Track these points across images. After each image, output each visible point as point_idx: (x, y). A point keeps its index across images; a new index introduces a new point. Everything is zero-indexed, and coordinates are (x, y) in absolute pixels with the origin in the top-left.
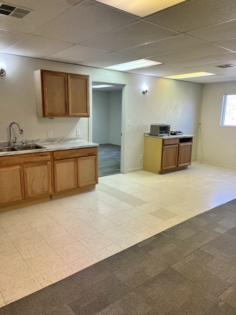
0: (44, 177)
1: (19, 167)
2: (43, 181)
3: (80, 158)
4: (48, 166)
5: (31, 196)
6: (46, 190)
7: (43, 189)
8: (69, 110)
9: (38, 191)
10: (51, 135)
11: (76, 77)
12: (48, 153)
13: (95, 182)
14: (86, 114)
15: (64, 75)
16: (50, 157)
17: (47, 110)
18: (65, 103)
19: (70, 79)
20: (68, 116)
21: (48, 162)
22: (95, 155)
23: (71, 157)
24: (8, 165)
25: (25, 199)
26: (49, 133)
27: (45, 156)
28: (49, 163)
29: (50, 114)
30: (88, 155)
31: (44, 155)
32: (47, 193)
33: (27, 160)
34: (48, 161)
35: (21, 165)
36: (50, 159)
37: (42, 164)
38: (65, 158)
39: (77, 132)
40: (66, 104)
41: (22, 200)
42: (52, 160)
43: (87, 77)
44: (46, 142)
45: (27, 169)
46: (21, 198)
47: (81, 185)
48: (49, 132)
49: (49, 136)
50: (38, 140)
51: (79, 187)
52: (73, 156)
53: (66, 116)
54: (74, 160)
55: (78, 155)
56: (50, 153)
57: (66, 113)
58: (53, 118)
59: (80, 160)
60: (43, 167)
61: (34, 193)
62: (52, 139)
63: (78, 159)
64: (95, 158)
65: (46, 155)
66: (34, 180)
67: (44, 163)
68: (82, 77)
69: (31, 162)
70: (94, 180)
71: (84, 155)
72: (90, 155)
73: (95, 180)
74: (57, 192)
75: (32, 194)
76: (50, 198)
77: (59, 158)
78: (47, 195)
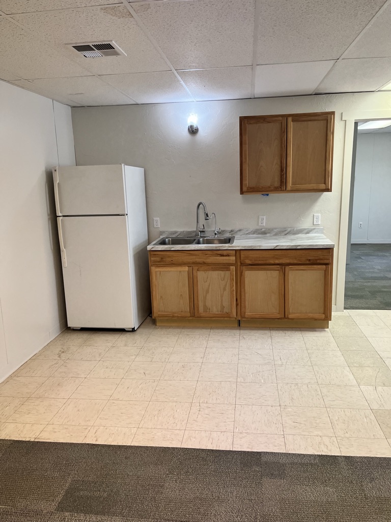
0: (224, 289)
1: (186, 269)
2: (222, 296)
3: (290, 267)
4: (230, 273)
5: (203, 314)
6: (226, 310)
7: (223, 307)
8: (288, 180)
9: (215, 310)
10: (264, 223)
11: (303, 119)
12: (231, 252)
13: (323, 316)
14: (323, 186)
15: (281, 118)
16: (234, 258)
17: (246, 182)
18: (279, 169)
19: (291, 125)
20: (286, 190)
21: (231, 267)
22: (327, 264)
23: (272, 262)
24: (172, 264)
25: (194, 316)
26: (260, 220)
27: (226, 256)
28: (233, 268)
29: (251, 188)
30: (308, 262)
31: (225, 254)
32: (228, 315)
33: (198, 260)
34: (232, 265)
35: (191, 266)
36: (234, 262)
37: (222, 268)
38: (260, 262)
39: (315, 219)
40: (282, 170)
41: (190, 317)
42: (239, 264)
43: (329, 116)
44: (254, 234)
45: (199, 272)
46: (189, 315)
47: (291, 316)
48: (261, 217)
49: (260, 224)
50: (240, 230)
51: (288, 318)
52: (277, 262)
53: (281, 190)
54: (277, 269)
55: (288, 261)
56: (234, 252)
57: (281, 186)
58: (268, 195)
59: (291, 270)
60: (222, 273)
61: (208, 311)
62: (263, 230)
63: (287, 268)
64: (325, 271)
65: (228, 255)
66: (207, 292)
67: (225, 267)
68: (316, 118)
69: (204, 263)
70: (322, 310)
71: (300, 262)
72: (313, 263)
73: (323, 312)
74: (245, 318)
75: (205, 311)
76: (237, 325)
77: (250, 262)
78: (229, 319)
